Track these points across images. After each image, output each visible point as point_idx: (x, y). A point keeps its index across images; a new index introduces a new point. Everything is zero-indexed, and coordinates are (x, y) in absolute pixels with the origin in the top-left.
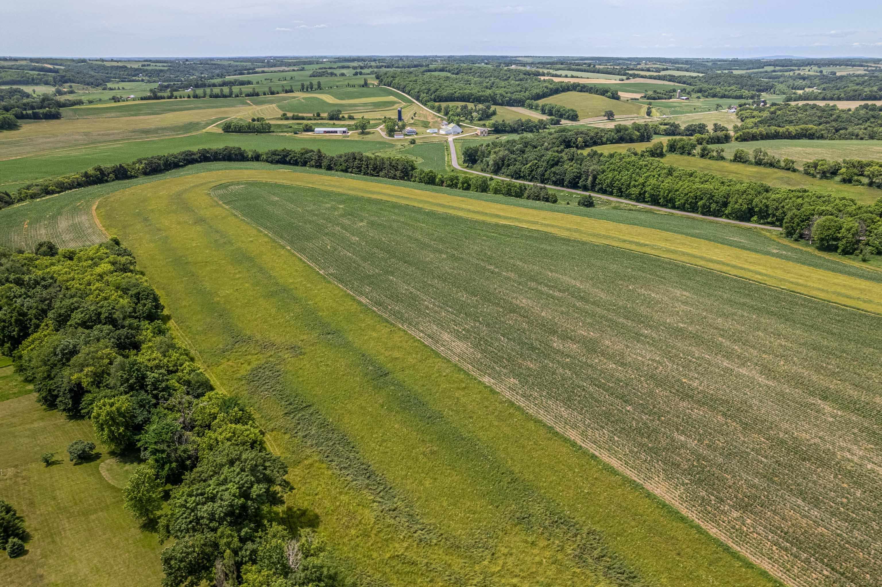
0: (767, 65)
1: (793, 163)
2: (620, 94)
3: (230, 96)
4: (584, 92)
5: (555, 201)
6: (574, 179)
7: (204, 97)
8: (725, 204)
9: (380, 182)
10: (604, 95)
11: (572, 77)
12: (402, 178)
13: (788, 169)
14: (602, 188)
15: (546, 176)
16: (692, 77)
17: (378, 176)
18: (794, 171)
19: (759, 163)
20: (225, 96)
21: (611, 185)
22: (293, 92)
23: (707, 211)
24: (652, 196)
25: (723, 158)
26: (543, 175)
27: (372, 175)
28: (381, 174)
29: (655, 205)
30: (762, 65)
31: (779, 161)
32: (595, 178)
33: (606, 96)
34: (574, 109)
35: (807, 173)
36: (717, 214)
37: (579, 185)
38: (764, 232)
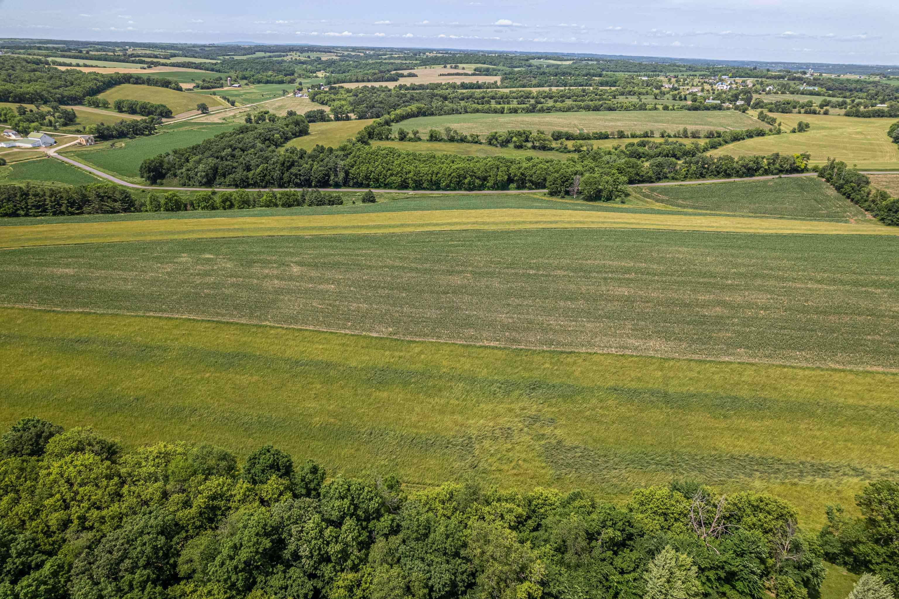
0: (259, 51)
1: (477, 136)
2: (181, 85)
4: (140, 84)
5: (341, 203)
6: (324, 178)
8: (485, 179)
9: (85, 221)
10: (167, 87)
11: (86, 66)
12: (125, 210)
13: (476, 142)
14: (357, 182)
15: (286, 179)
16: (213, 64)
17: (82, 213)
18: (481, 143)
19: (452, 140)
21: (367, 178)
23: (471, 187)
24: (415, 181)
25: (420, 139)
26: (281, 179)
27: (72, 214)
28: (86, 209)
29: (419, 190)
30: (253, 51)
31: (466, 136)
32: (347, 173)
33: (171, 88)
34: (163, 104)
35: (490, 144)
36: (481, 187)
37: (331, 182)
38: (531, 196)
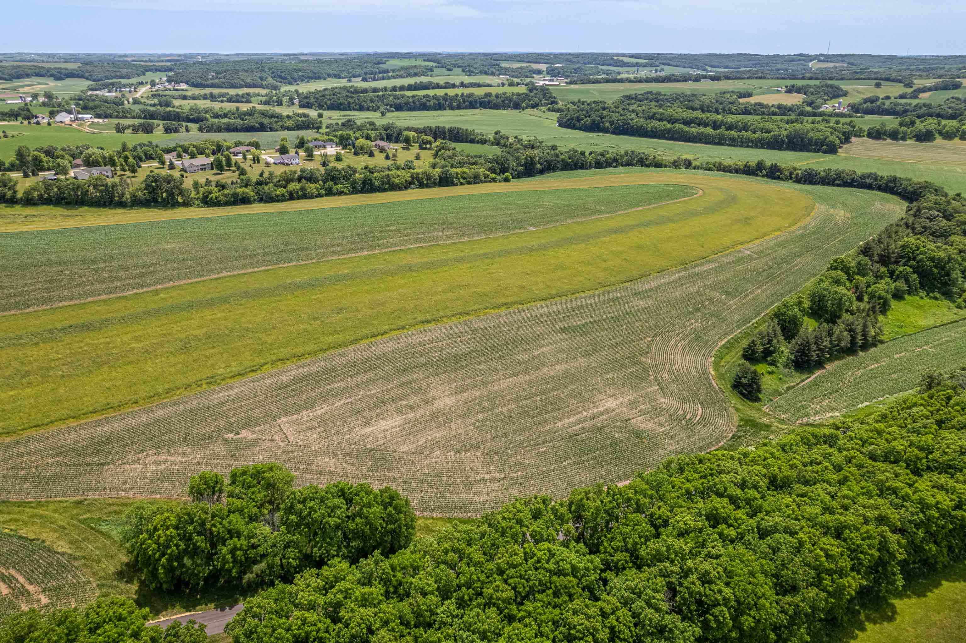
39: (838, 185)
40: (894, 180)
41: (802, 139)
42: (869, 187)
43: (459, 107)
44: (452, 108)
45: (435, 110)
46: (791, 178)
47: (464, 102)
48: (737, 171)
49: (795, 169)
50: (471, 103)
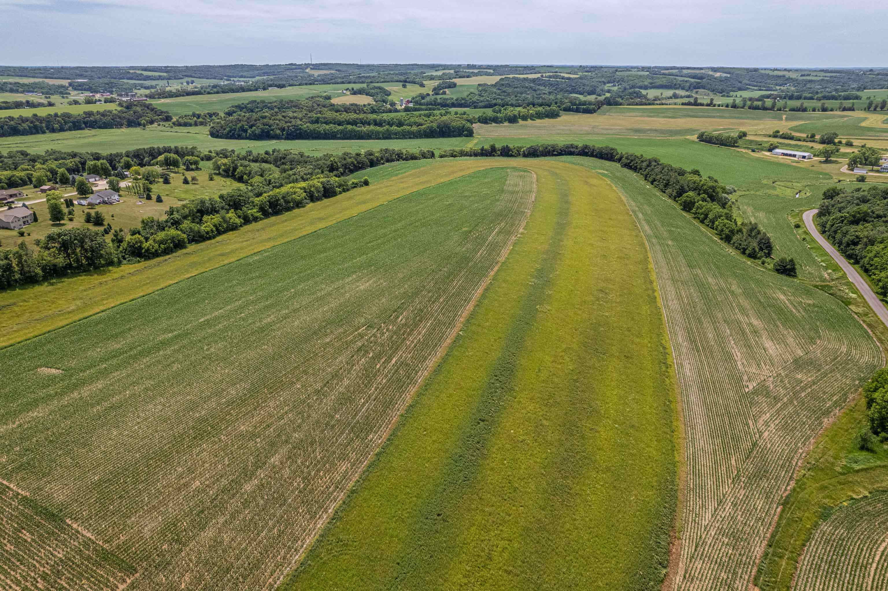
3: (772, 109)
7: (743, 107)
20: (765, 109)
22: (853, 110)
39: (556, 155)
40: (586, 147)
41: (449, 128)
42: (571, 153)
43: (62, 130)
44: (53, 131)
45: (32, 133)
46: (520, 154)
47: (66, 123)
48: (476, 155)
49: (521, 148)
50: (74, 123)
